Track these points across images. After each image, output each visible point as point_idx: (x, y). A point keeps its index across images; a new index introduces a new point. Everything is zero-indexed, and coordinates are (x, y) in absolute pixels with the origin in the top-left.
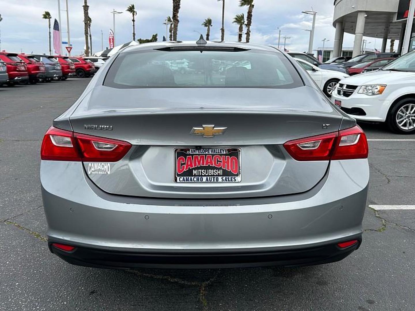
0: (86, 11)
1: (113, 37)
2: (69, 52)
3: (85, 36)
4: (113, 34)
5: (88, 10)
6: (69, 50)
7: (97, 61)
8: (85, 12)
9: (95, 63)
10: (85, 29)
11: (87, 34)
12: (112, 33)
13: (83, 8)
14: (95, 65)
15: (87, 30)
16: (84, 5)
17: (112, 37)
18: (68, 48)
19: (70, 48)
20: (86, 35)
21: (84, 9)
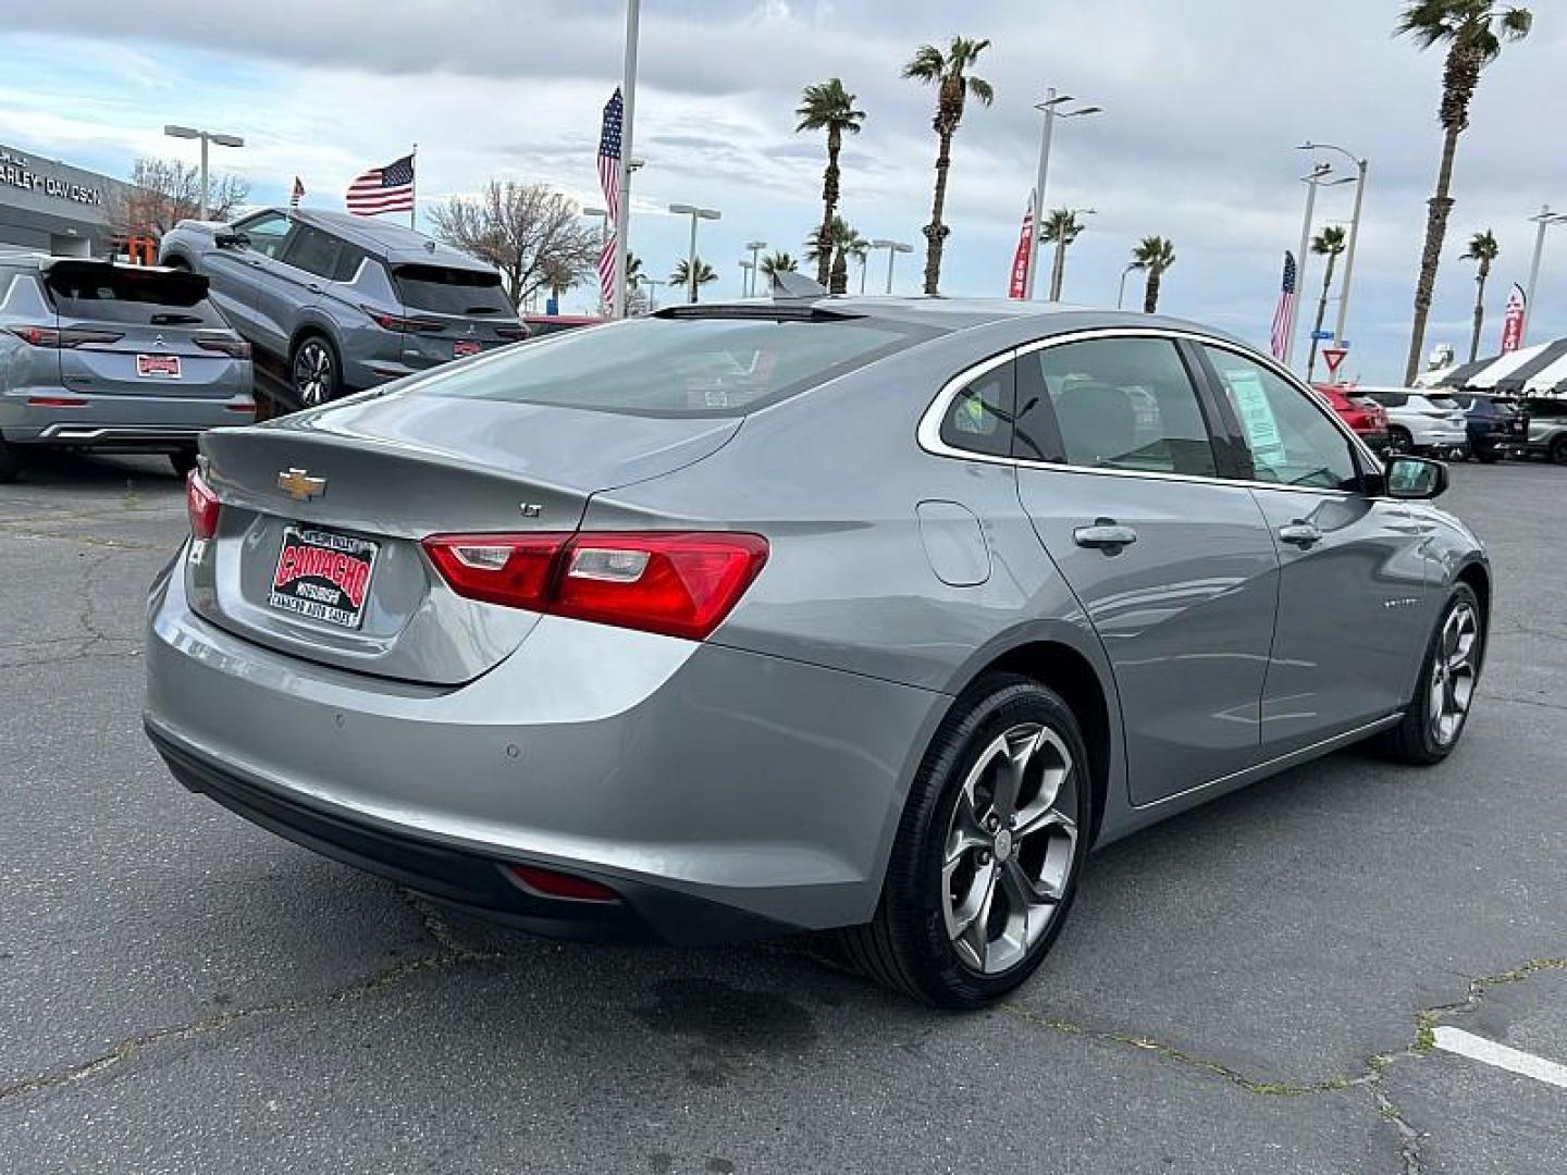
0: (1437, 217)
1: (1521, 313)
2: (1333, 368)
3: (1414, 310)
4: (1521, 302)
5: (1445, 215)
6: (1333, 362)
7: (1404, 403)
8: (1431, 223)
9: (1389, 410)
10: (1421, 283)
11: (1424, 305)
12: (1519, 300)
13: (1428, 206)
14: (1390, 417)
15: (1426, 291)
16: (1435, 196)
17: (1517, 315)
18: (1332, 352)
19: (1337, 353)
20: (1418, 308)
21: (1431, 212)
